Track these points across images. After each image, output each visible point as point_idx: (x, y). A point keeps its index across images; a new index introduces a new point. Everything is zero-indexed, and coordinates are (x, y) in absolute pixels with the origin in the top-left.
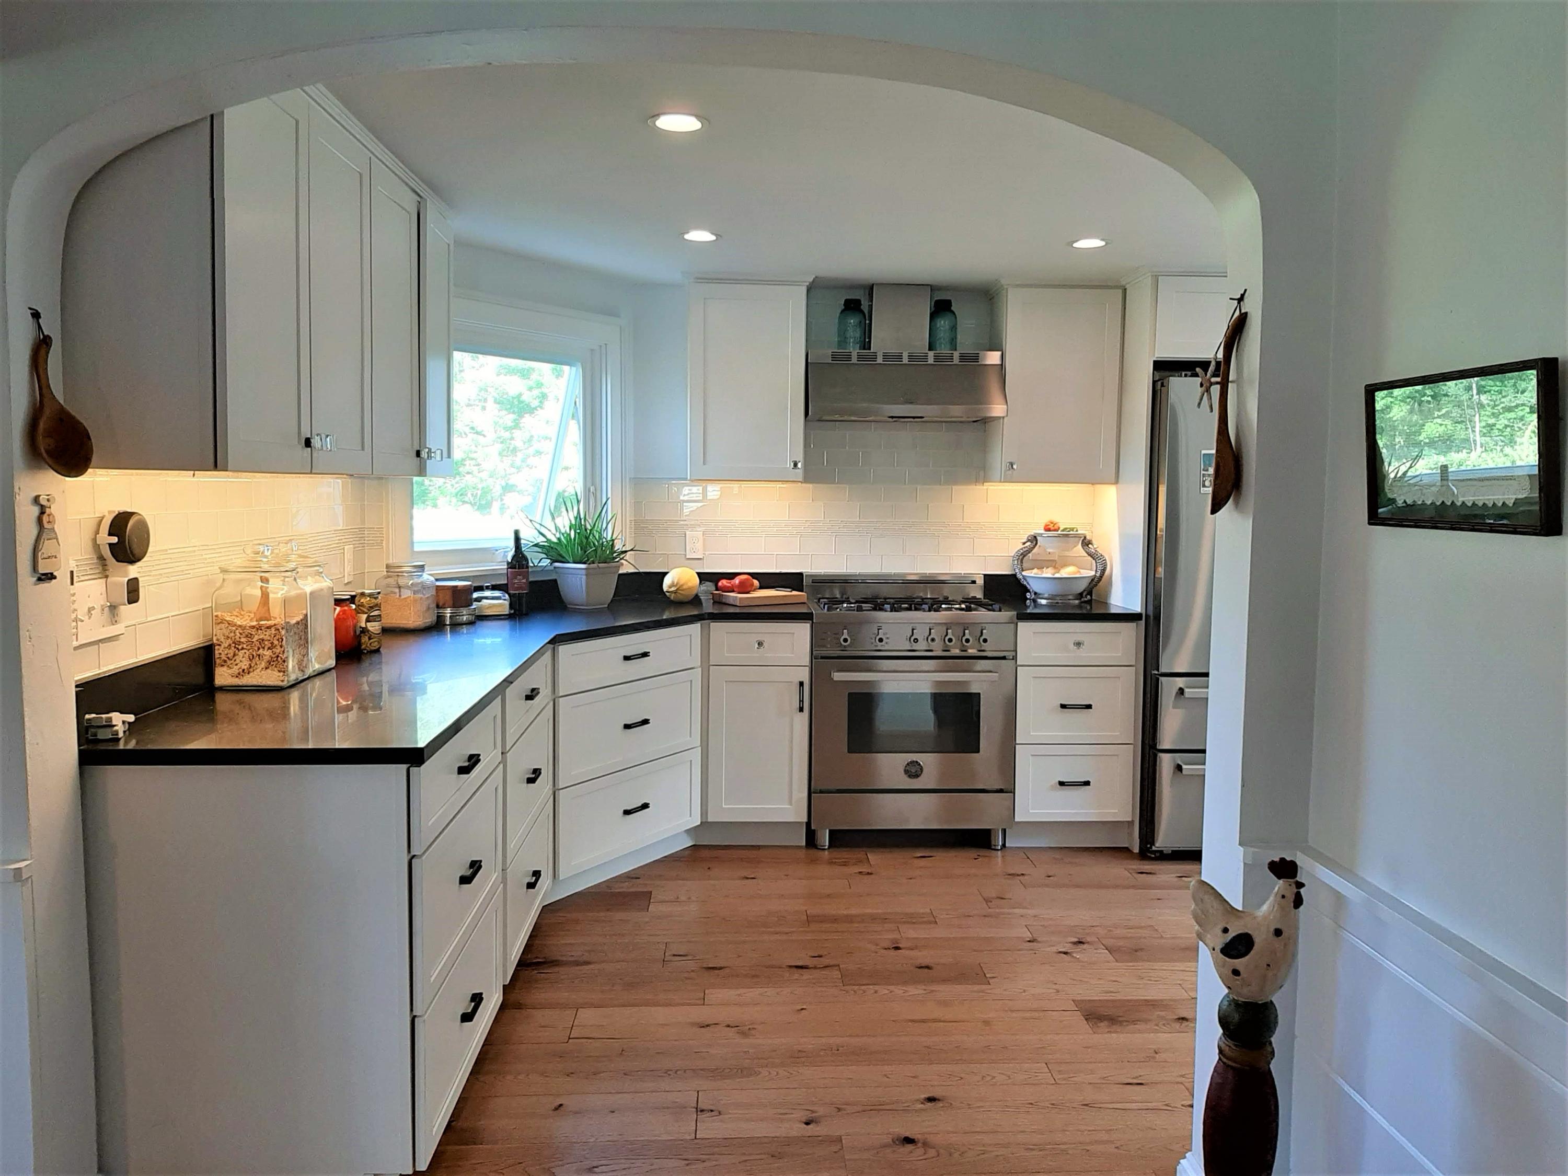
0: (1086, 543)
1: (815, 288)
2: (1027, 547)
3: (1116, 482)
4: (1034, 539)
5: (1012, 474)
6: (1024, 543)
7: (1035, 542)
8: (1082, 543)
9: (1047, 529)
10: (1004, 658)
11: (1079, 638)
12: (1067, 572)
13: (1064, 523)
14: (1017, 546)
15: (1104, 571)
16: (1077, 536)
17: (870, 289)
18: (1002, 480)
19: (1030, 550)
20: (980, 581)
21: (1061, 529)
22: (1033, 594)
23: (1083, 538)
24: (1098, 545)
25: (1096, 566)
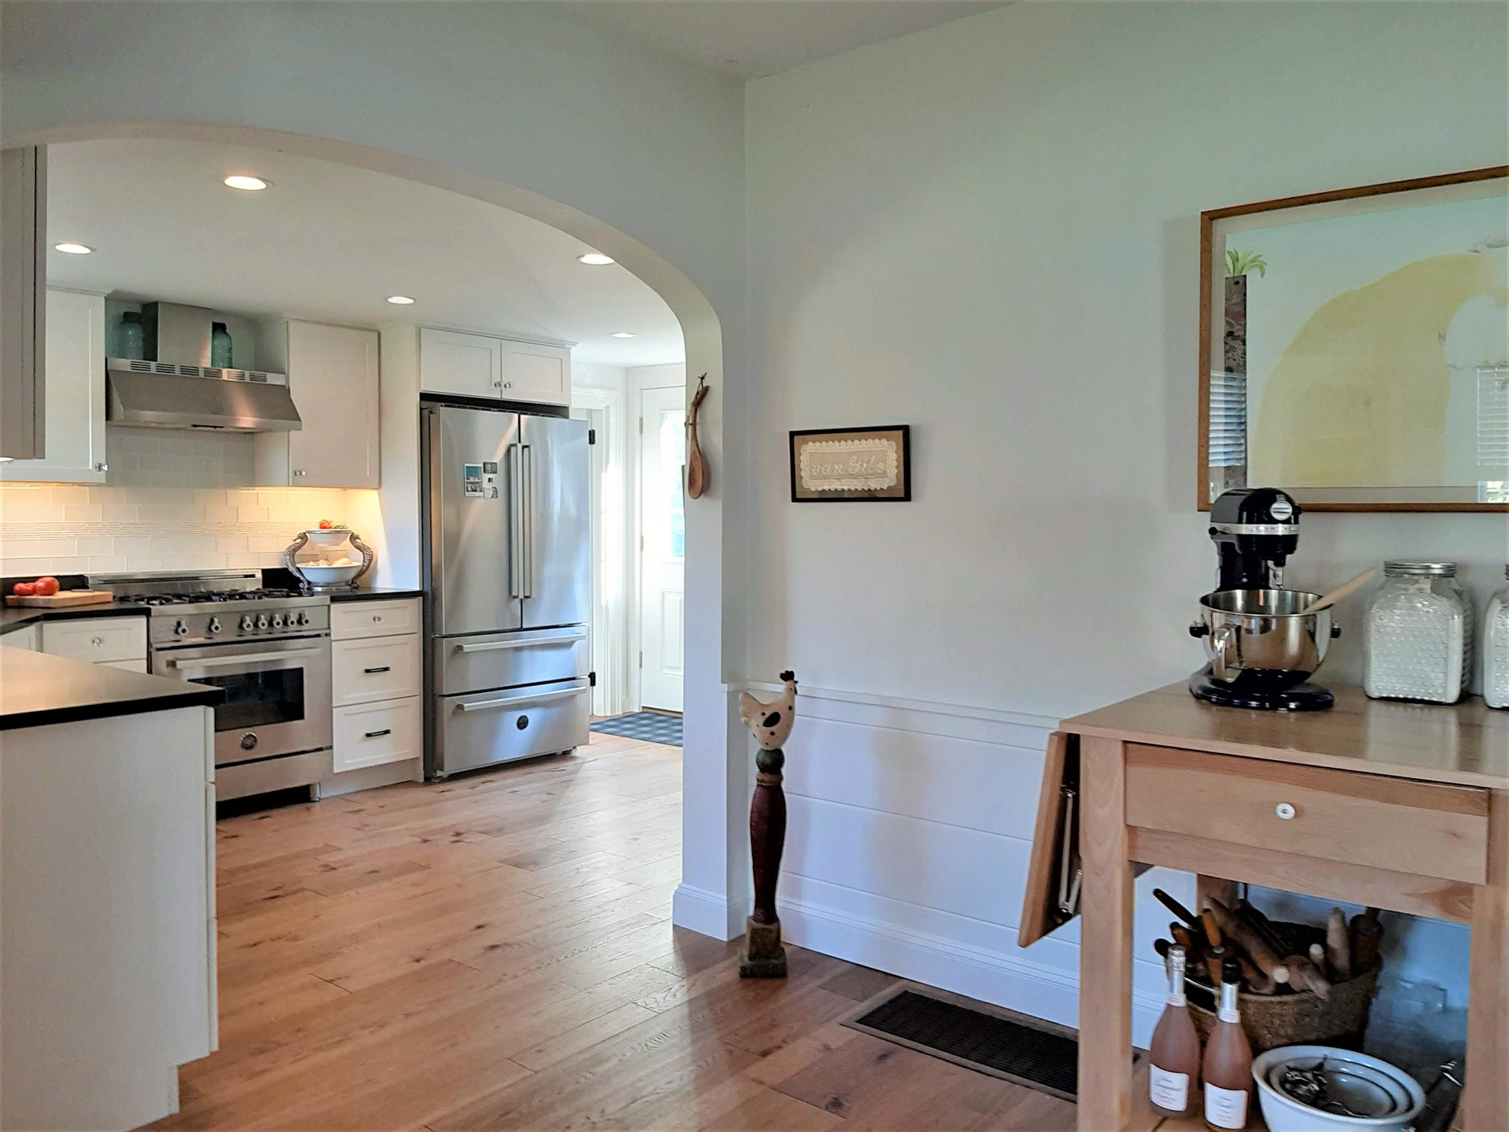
0: (354, 538)
1: (111, 300)
2: (298, 543)
3: (379, 486)
4: (304, 537)
5: (298, 479)
6: (295, 540)
7: (305, 539)
8: (350, 538)
9: (322, 527)
10: (318, 636)
11: (376, 614)
12: (341, 563)
13: (336, 521)
14: (288, 543)
15: (370, 561)
16: (347, 532)
17: (155, 305)
18: (291, 484)
19: (300, 547)
20: (259, 575)
21: (333, 527)
22: (306, 583)
23: (350, 534)
24: (364, 540)
25: (364, 557)
